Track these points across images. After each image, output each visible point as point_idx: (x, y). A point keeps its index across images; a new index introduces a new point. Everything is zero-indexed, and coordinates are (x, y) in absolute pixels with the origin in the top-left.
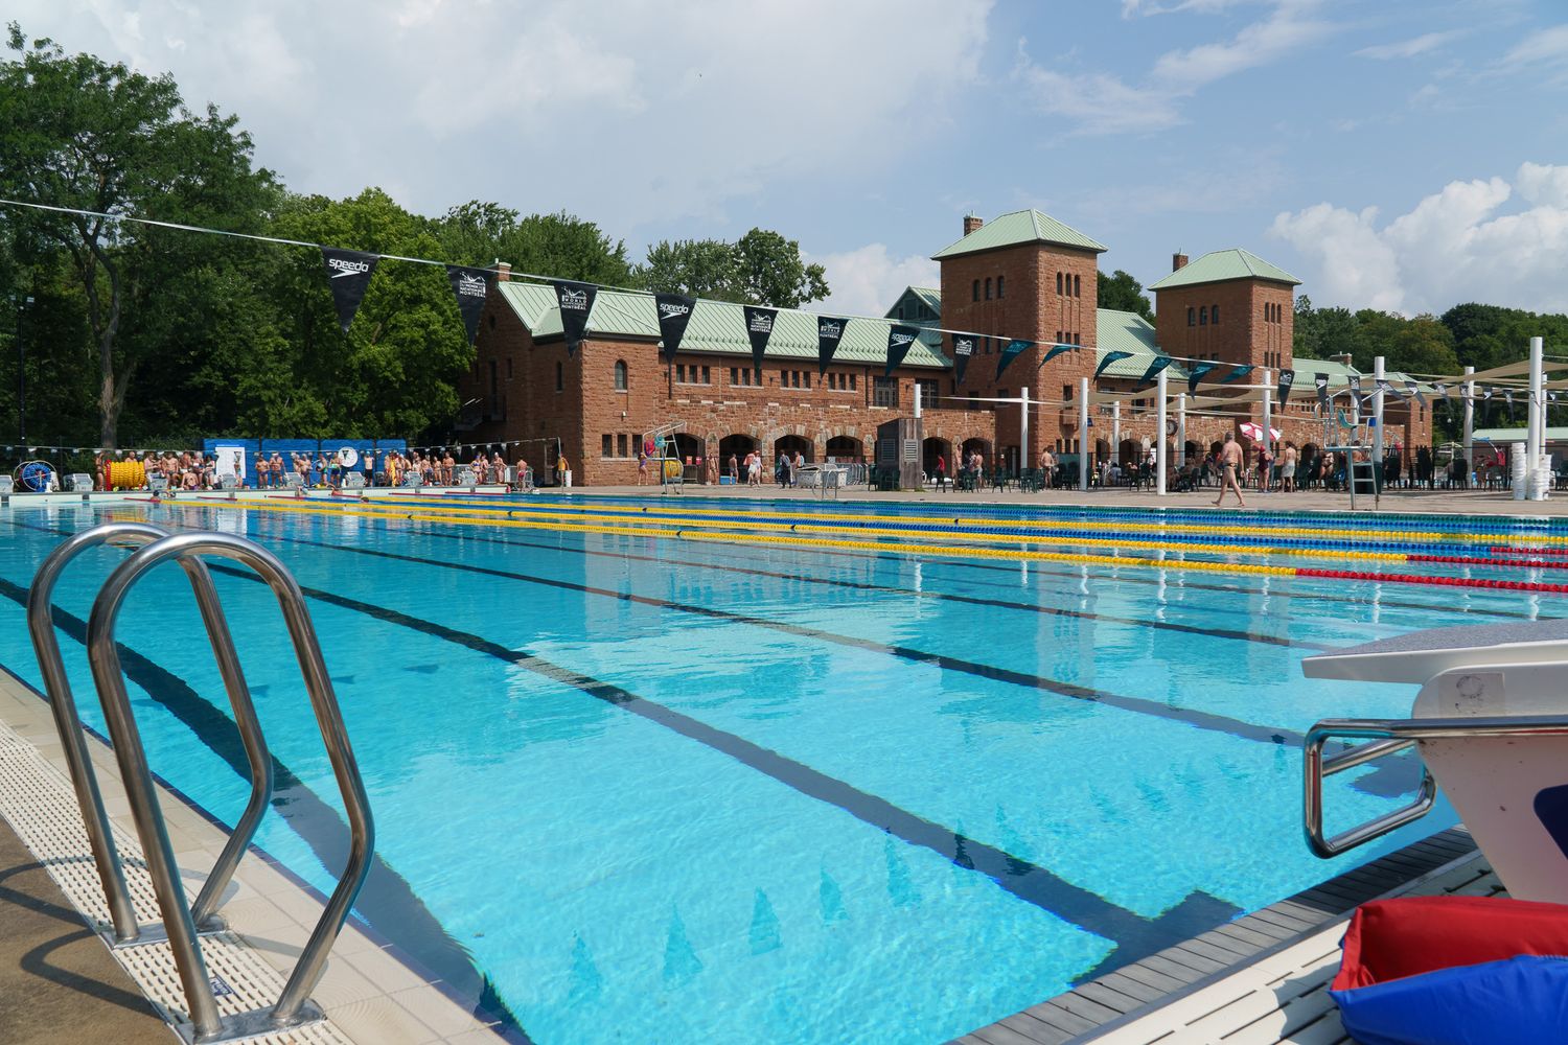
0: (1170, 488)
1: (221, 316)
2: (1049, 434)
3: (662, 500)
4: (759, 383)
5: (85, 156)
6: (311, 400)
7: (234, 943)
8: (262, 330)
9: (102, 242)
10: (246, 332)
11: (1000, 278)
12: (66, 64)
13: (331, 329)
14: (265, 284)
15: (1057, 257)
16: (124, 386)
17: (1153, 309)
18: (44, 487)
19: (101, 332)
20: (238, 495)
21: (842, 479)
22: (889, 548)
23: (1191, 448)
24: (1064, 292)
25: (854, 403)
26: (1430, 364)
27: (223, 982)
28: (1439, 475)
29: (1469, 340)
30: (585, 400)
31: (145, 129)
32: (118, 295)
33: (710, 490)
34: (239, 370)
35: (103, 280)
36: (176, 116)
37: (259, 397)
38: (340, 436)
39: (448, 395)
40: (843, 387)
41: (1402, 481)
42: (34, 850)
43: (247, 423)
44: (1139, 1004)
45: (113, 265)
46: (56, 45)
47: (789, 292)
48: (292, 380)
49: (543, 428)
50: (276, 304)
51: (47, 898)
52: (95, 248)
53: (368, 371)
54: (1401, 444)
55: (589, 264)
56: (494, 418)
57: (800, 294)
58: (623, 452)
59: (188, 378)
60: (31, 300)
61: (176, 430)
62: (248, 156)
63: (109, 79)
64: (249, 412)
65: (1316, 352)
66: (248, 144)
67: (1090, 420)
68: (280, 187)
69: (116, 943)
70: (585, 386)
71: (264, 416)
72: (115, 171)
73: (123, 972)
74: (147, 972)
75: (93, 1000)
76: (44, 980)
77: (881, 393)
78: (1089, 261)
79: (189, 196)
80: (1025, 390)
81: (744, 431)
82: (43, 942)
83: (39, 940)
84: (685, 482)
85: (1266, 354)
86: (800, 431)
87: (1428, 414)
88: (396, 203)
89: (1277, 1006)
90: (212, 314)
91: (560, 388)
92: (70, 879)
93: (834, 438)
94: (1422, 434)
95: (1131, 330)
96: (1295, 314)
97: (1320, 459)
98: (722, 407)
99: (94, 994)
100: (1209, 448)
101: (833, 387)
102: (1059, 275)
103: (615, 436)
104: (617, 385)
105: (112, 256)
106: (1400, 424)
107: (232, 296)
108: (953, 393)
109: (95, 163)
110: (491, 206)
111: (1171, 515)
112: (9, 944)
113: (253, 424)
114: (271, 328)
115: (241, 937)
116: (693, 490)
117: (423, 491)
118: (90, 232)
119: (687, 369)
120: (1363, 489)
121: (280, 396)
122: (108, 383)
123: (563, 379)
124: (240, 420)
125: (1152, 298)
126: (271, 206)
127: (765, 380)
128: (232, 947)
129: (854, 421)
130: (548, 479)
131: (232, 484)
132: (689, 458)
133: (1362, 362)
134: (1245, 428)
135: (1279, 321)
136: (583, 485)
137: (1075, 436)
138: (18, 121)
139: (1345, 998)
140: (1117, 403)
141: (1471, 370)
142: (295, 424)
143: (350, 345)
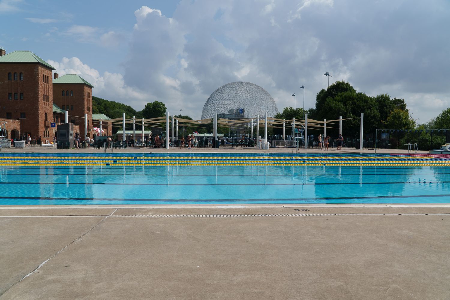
11: (21, 73)
15: (43, 69)
78: (51, 72)
85: (87, 107)
94: (110, 131)
102: (44, 75)
106: (106, 128)
135: (89, 97)
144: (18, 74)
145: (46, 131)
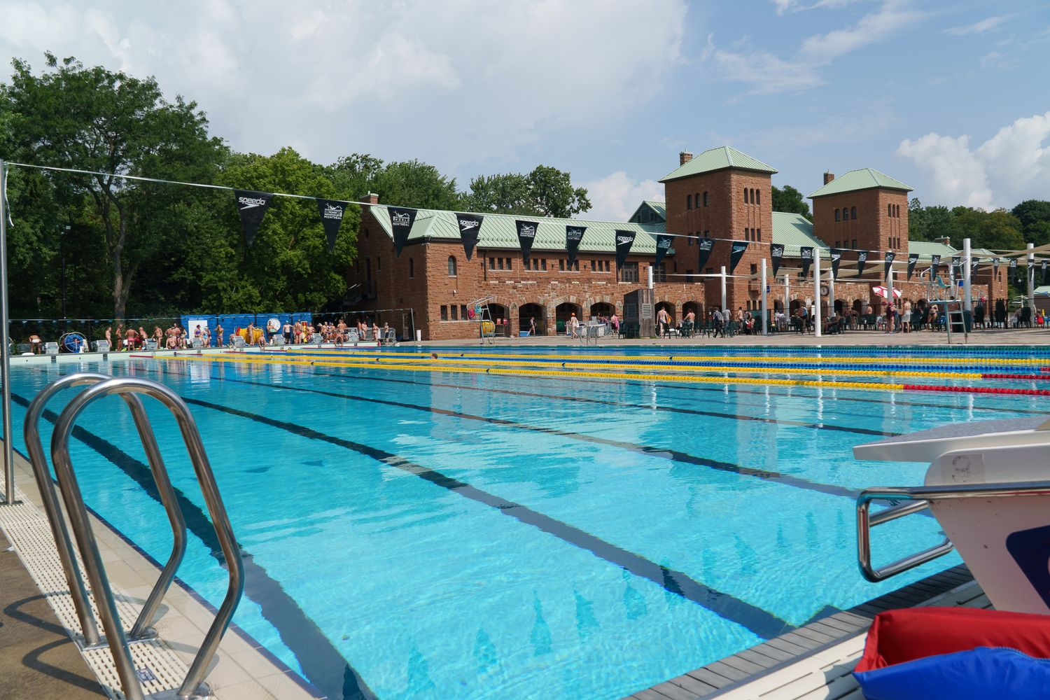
0: (824, 332)
1: (190, 235)
2: (741, 298)
3: (481, 349)
4: (545, 268)
5: (101, 133)
6: (250, 288)
7: (161, 646)
8: (218, 243)
9: (113, 188)
10: (207, 244)
11: (705, 193)
12: (86, 74)
13: (262, 241)
14: (218, 212)
15: (744, 178)
16: (129, 281)
17: (811, 211)
18: (79, 349)
19: (114, 247)
20: (203, 352)
21: (601, 331)
22: (633, 377)
23: (839, 305)
24: (749, 201)
25: (609, 280)
26: (1005, 242)
27: (150, 673)
28: (1011, 319)
29: (1031, 226)
30: (429, 283)
31: (139, 114)
32: (124, 223)
33: (512, 341)
34: (202, 269)
35: (115, 215)
36: (158, 105)
37: (217, 287)
38: (270, 311)
39: (338, 282)
40: (601, 270)
41: (986, 324)
42: (41, 587)
43: (209, 304)
44: (732, 682)
45: (120, 203)
46: (78, 62)
47: (564, 207)
48: (238, 275)
49: (402, 302)
50: (227, 226)
51: (45, 618)
52: (109, 193)
53: (286, 268)
54: (986, 297)
55: (433, 193)
56: (369, 296)
57: (571, 208)
58: (455, 317)
59: (170, 275)
60: (68, 228)
61: (163, 310)
62: (205, 129)
63: (114, 82)
64: (210, 297)
65: (925, 237)
66: (204, 120)
67: (768, 287)
68: (226, 148)
69: (85, 647)
70: (428, 274)
71: (220, 299)
72: (121, 142)
73: (86, 666)
74: (102, 666)
75: (65, 684)
76: (35, 671)
77: (626, 273)
78: (766, 180)
79: (168, 156)
80: (724, 268)
81: (535, 301)
82: (38, 646)
83: (36, 645)
84: (496, 336)
85: (890, 239)
86: (573, 300)
87: (1005, 276)
88: (303, 156)
89: (825, 683)
90: (185, 233)
91: (412, 275)
92: (61, 605)
93: (596, 304)
94: (1001, 290)
95: (796, 225)
96: (909, 211)
97: (927, 310)
98: (520, 285)
99: (67, 680)
100: (852, 304)
101: (594, 270)
102: (746, 190)
103: (449, 306)
104: (450, 272)
105: (119, 198)
106: (985, 284)
107: (197, 221)
108: (676, 271)
109: (107, 138)
110: (366, 156)
111: (826, 350)
112: (17, 648)
113: (212, 305)
114: (223, 242)
115: (166, 643)
116: (502, 341)
117: (323, 346)
118: (105, 183)
119: (496, 260)
120: (957, 329)
121: (230, 286)
122: (119, 280)
123: (414, 269)
124: (204, 302)
125: (810, 203)
126: (221, 161)
127: (549, 267)
128: (159, 649)
129: (609, 292)
130: (405, 335)
131: (199, 344)
132: (499, 320)
133: (957, 243)
134: (876, 290)
135: (898, 217)
136: (428, 340)
137: (759, 299)
138: (57, 112)
139: (863, 677)
140: (787, 275)
141: (1031, 246)
142: (240, 304)
143: (274, 251)
144: (701, 196)
145: (754, 302)
